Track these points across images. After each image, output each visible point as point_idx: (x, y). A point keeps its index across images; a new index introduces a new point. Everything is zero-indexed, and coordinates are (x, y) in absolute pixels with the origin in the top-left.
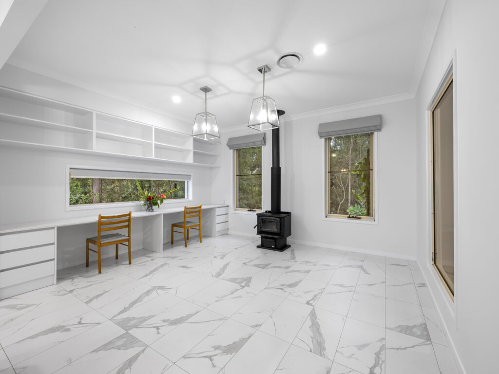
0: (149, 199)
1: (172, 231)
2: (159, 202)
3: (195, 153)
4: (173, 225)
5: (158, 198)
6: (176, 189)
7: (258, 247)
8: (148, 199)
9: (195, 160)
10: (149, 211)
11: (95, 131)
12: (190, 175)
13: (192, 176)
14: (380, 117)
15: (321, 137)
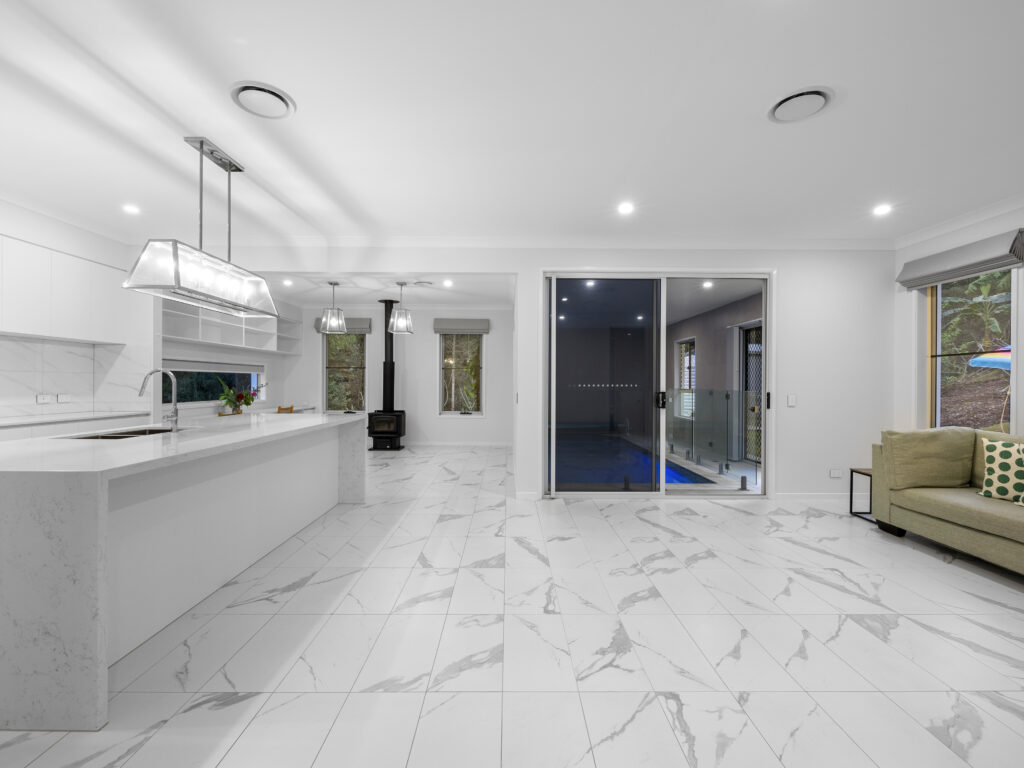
0: (240, 397)
3: (279, 338)
7: (370, 450)
9: (279, 347)
12: (264, 366)
13: (266, 368)
14: (487, 322)
15: (436, 332)
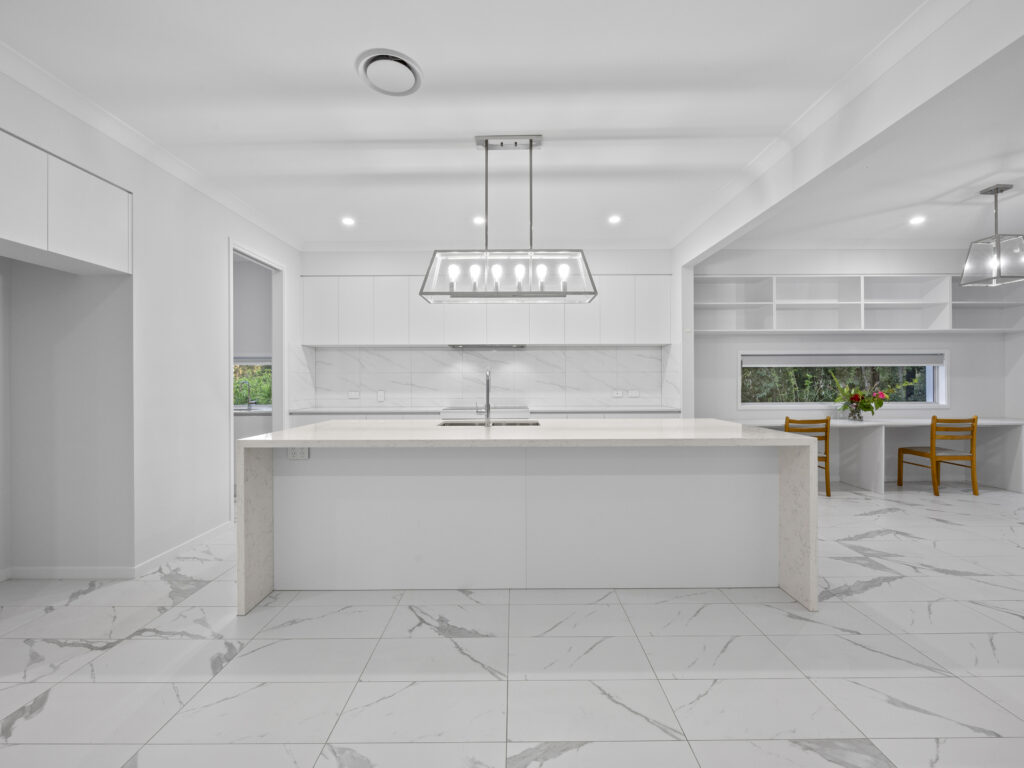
0: (854, 399)
1: (901, 462)
2: (873, 405)
3: (957, 308)
4: (902, 451)
5: (872, 397)
6: (911, 383)
8: (852, 399)
9: (955, 324)
10: (855, 418)
11: (776, 302)
12: (942, 354)
13: (945, 357)
